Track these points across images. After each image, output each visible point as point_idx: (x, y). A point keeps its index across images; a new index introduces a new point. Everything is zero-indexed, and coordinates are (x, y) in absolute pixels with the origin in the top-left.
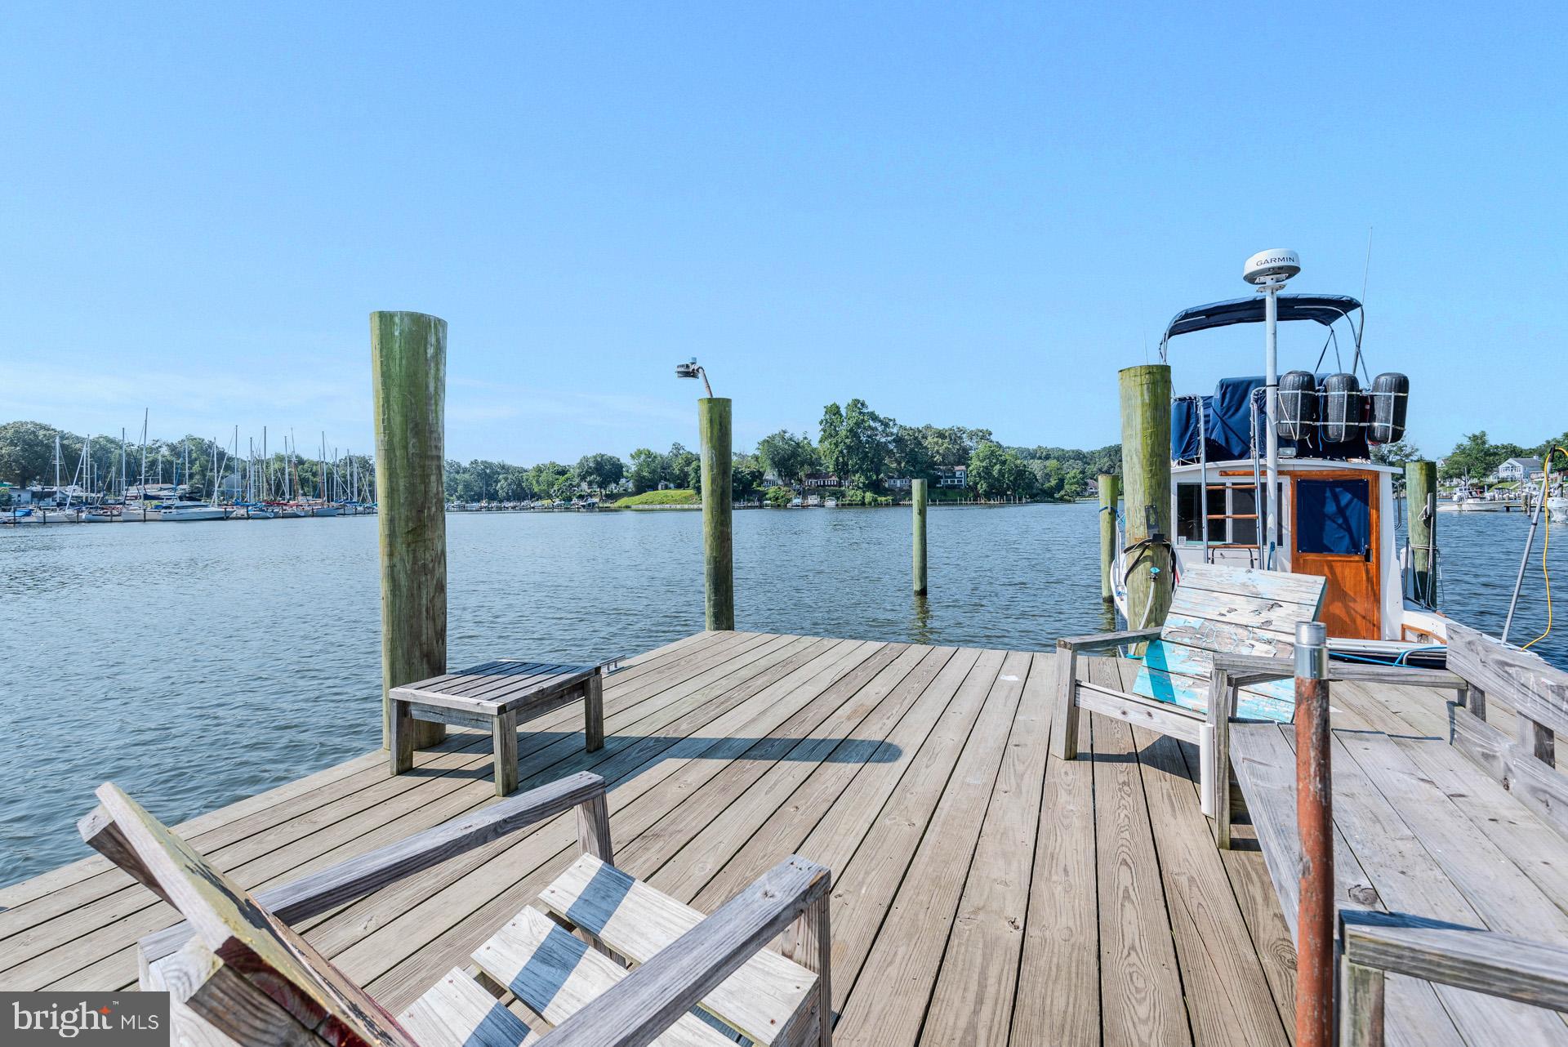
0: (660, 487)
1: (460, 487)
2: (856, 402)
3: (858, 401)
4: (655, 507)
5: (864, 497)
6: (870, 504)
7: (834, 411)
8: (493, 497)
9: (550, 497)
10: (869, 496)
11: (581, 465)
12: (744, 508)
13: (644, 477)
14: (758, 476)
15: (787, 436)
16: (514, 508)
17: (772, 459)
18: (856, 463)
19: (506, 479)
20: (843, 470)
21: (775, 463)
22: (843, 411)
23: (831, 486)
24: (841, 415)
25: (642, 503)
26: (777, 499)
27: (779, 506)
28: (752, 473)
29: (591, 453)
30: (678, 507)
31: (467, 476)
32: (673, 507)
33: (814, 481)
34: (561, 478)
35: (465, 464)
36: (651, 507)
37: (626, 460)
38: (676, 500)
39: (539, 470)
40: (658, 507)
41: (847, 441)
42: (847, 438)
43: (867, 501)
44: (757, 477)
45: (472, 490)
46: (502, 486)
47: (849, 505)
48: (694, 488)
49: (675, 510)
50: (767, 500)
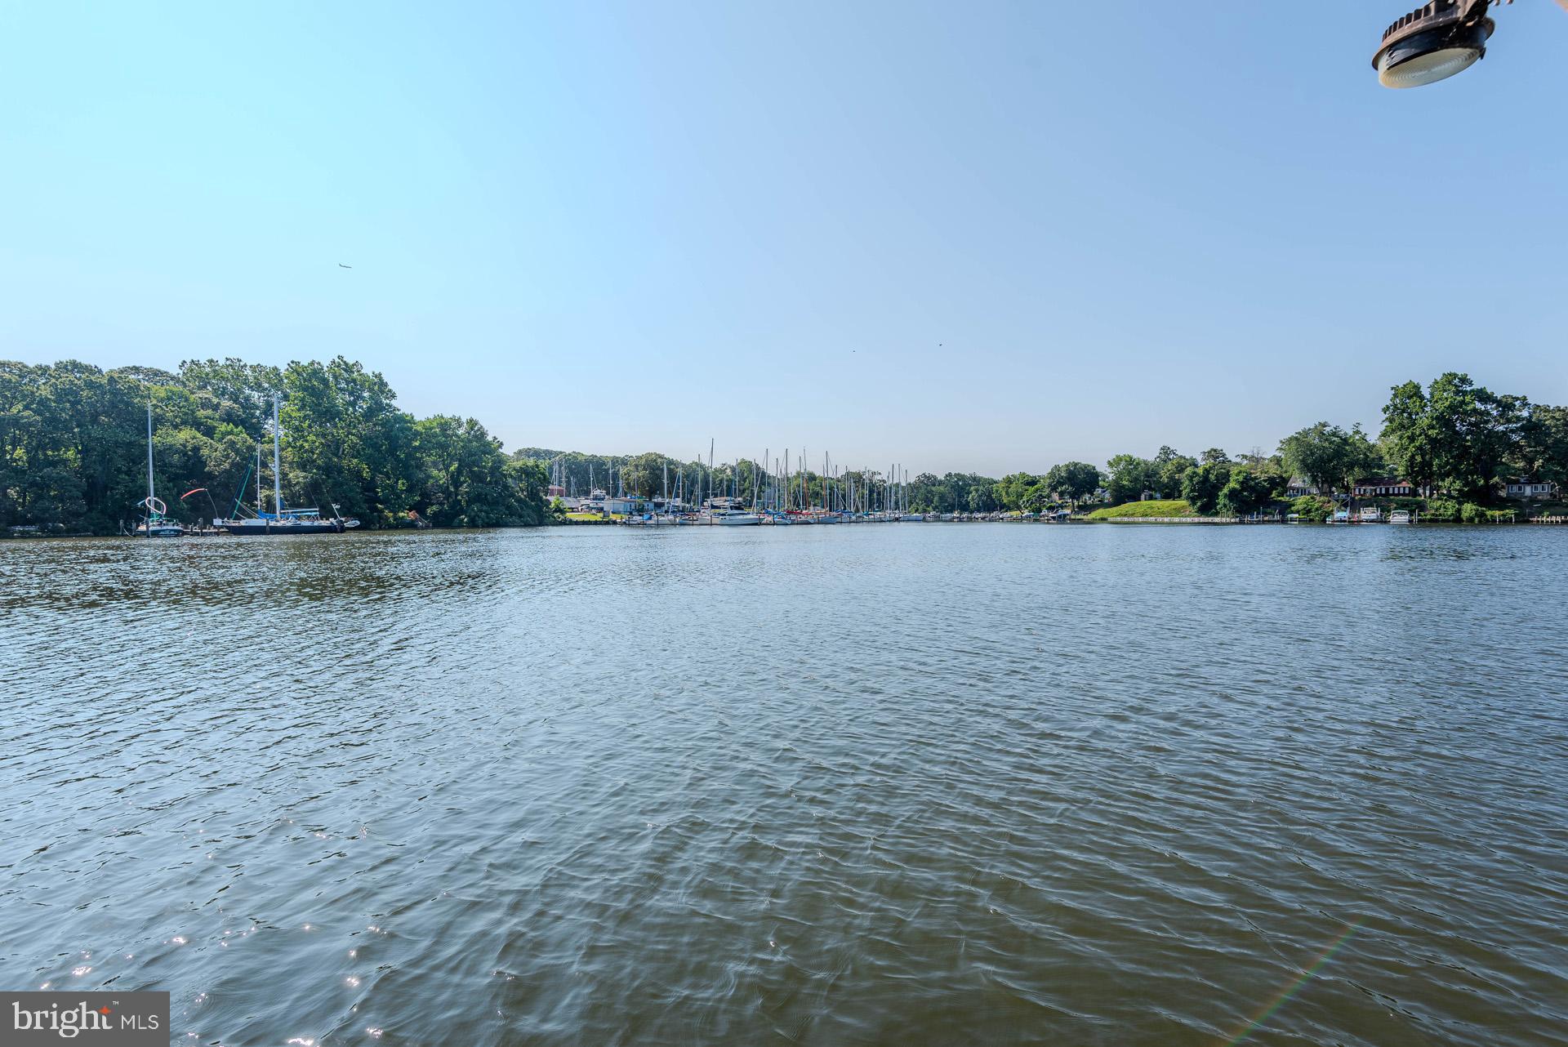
0: (1143, 496)
1: (936, 499)
2: (1450, 378)
3: (1455, 375)
4: (1136, 519)
5: (1459, 511)
6: (1471, 520)
7: (1414, 392)
8: (964, 508)
9: (1019, 508)
10: (1468, 509)
11: (1052, 475)
12: (1258, 523)
13: (1124, 485)
14: (1280, 483)
15: (1328, 430)
16: (983, 518)
17: (1303, 461)
18: (1447, 463)
19: (977, 491)
20: (1421, 473)
21: (1306, 466)
22: (1426, 393)
23: (1399, 494)
24: (1422, 398)
25: (1120, 515)
26: (1309, 511)
27: (1311, 520)
28: (1271, 480)
29: (1063, 461)
30: (1166, 520)
31: (942, 488)
33: (1369, 488)
34: (1031, 489)
35: (941, 477)
36: (1131, 519)
37: (1102, 468)
38: (1163, 513)
39: (1009, 481)
40: (1141, 519)
41: (1431, 432)
42: (1432, 427)
43: (1465, 515)
44: (1278, 484)
45: (946, 501)
46: (972, 497)
47: (1431, 521)
48: (1188, 498)
49: (1162, 523)
50: (1292, 512)
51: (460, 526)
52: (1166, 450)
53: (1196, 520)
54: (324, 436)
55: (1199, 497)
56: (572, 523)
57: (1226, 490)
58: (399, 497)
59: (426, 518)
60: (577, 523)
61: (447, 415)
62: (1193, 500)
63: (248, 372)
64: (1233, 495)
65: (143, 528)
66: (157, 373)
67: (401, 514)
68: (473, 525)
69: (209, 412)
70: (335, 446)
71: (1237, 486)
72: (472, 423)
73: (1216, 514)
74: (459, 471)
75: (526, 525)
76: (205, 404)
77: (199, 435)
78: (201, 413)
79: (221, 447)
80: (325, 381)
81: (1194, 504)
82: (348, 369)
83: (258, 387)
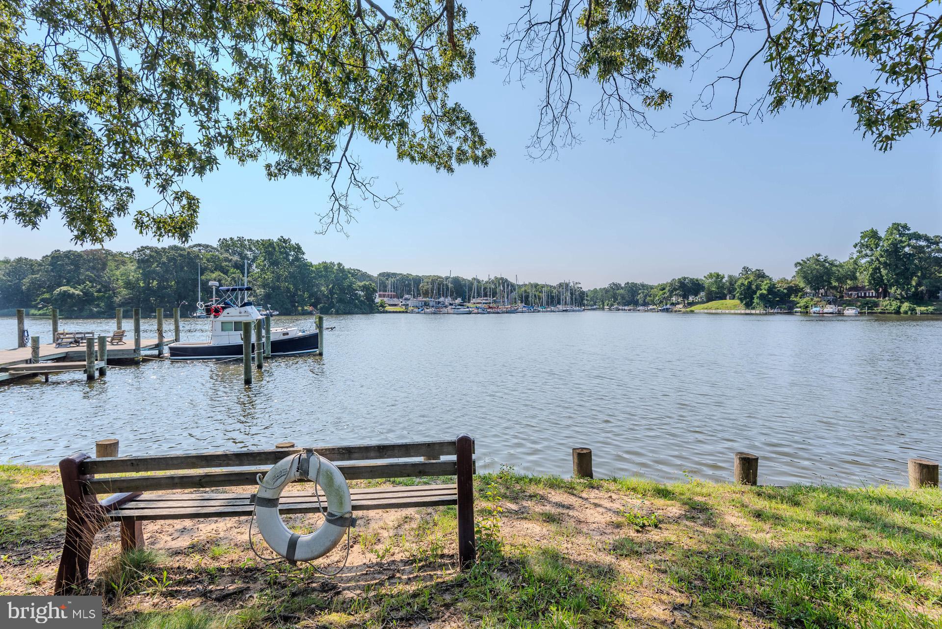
0: (728, 297)
1: (619, 297)
2: (897, 225)
3: (900, 225)
5: (899, 307)
6: (906, 314)
7: (874, 235)
8: (636, 303)
9: (654, 304)
10: (906, 306)
11: (671, 284)
13: (713, 290)
14: (794, 290)
15: (821, 259)
16: (630, 310)
17: (807, 277)
19: (643, 293)
20: (877, 281)
21: (808, 280)
22: (882, 234)
24: (880, 239)
28: (790, 287)
29: (678, 276)
30: (727, 311)
31: (623, 291)
32: (723, 311)
33: (854, 293)
34: (661, 292)
37: (703, 280)
40: (714, 311)
41: (881, 259)
42: (882, 256)
45: (625, 299)
46: (640, 297)
47: (880, 313)
48: (739, 299)
49: (726, 314)
50: (797, 307)
51: (331, 314)
52: (746, 269)
53: (743, 312)
54: (273, 272)
55: (745, 298)
56: (387, 312)
57: (758, 294)
58: (304, 300)
59: (317, 310)
60: (390, 312)
61: (328, 261)
62: (741, 300)
63: (246, 242)
64: (762, 297)
65: (195, 315)
66: (207, 246)
67: (306, 308)
68: (338, 313)
69: (227, 263)
70: (278, 278)
71: (765, 292)
72: (340, 265)
73: (753, 308)
74: (333, 287)
75: (363, 313)
76: (227, 260)
77: (222, 274)
78: (224, 264)
79: (229, 279)
80: (274, 248)
81: (742, 302)
82: (285, 241)
83: (250, 249)
